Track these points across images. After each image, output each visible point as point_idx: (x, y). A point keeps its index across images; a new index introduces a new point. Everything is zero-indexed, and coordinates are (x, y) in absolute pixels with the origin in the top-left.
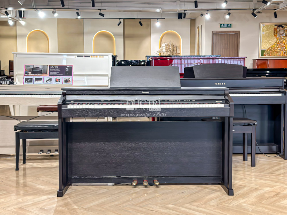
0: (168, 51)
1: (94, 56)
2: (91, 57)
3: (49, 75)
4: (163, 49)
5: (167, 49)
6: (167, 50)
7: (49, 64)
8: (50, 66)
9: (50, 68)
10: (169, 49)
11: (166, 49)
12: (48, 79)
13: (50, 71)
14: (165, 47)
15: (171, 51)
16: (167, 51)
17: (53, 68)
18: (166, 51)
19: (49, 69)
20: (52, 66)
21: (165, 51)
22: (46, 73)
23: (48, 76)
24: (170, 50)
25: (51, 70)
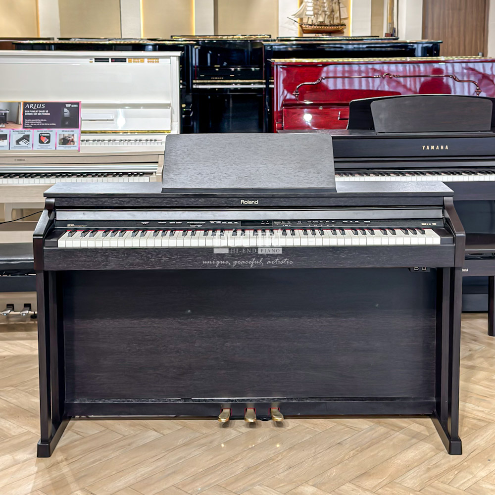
0: (320, 12)
1: (136, 60)
2: (130, 62)
3: (24, 127)
4: (308, 9)
5: (318, 7)
6: (316, 11)
7: (22, 100)
8: (25, 104)
9: (25, 109)
10: (322, 9)
11: (314, 9)
12: (22, 135)
13: (25, 117)
14: (311, 4)
15: (327, 13)
16: (316, 14)
17: (32, 109)
18: (314, 15)
19: (24, 112)
20: (29, 104)
21: (312, 13)
22: (17, 123)
23: (20, 128)
24: (325, 12)
25: (27, 113)
